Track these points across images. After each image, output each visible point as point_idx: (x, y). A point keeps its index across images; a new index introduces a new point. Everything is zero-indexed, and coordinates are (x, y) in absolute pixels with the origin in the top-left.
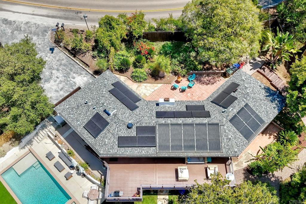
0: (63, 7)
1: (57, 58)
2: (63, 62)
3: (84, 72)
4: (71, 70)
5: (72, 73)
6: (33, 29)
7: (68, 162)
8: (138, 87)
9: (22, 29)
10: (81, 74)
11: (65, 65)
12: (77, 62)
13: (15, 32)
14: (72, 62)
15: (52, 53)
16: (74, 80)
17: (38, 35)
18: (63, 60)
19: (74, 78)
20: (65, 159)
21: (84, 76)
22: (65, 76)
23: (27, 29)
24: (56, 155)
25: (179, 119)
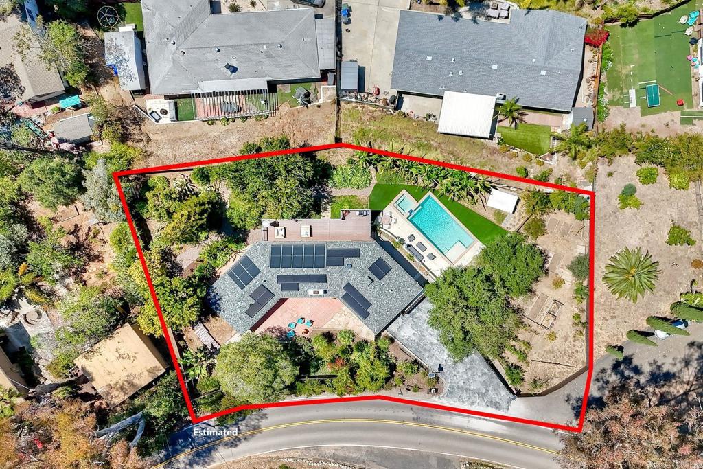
0: (435, 428)
1: (434, 358)
2: (427, 354)
3: (405, 341)
4: (418, 344)
5: (417, 340)
6: (464, 395)
7: (413, 251)
8: (347, 324)
9: (477, 395)
10: (407, 339)
11: (425, 350)
12: (412, 354)
13: (484, 391)
14: (418, 354)
15: (440, 365)
16: (414, 331)
17: (458, 387)
18: (428, 357)
19: (414, 334)
20: (416, 253)
21: (404, 336)
22: (424, 336)
23: (471, 395)
24: (426, 258)
25: (305, 273)
